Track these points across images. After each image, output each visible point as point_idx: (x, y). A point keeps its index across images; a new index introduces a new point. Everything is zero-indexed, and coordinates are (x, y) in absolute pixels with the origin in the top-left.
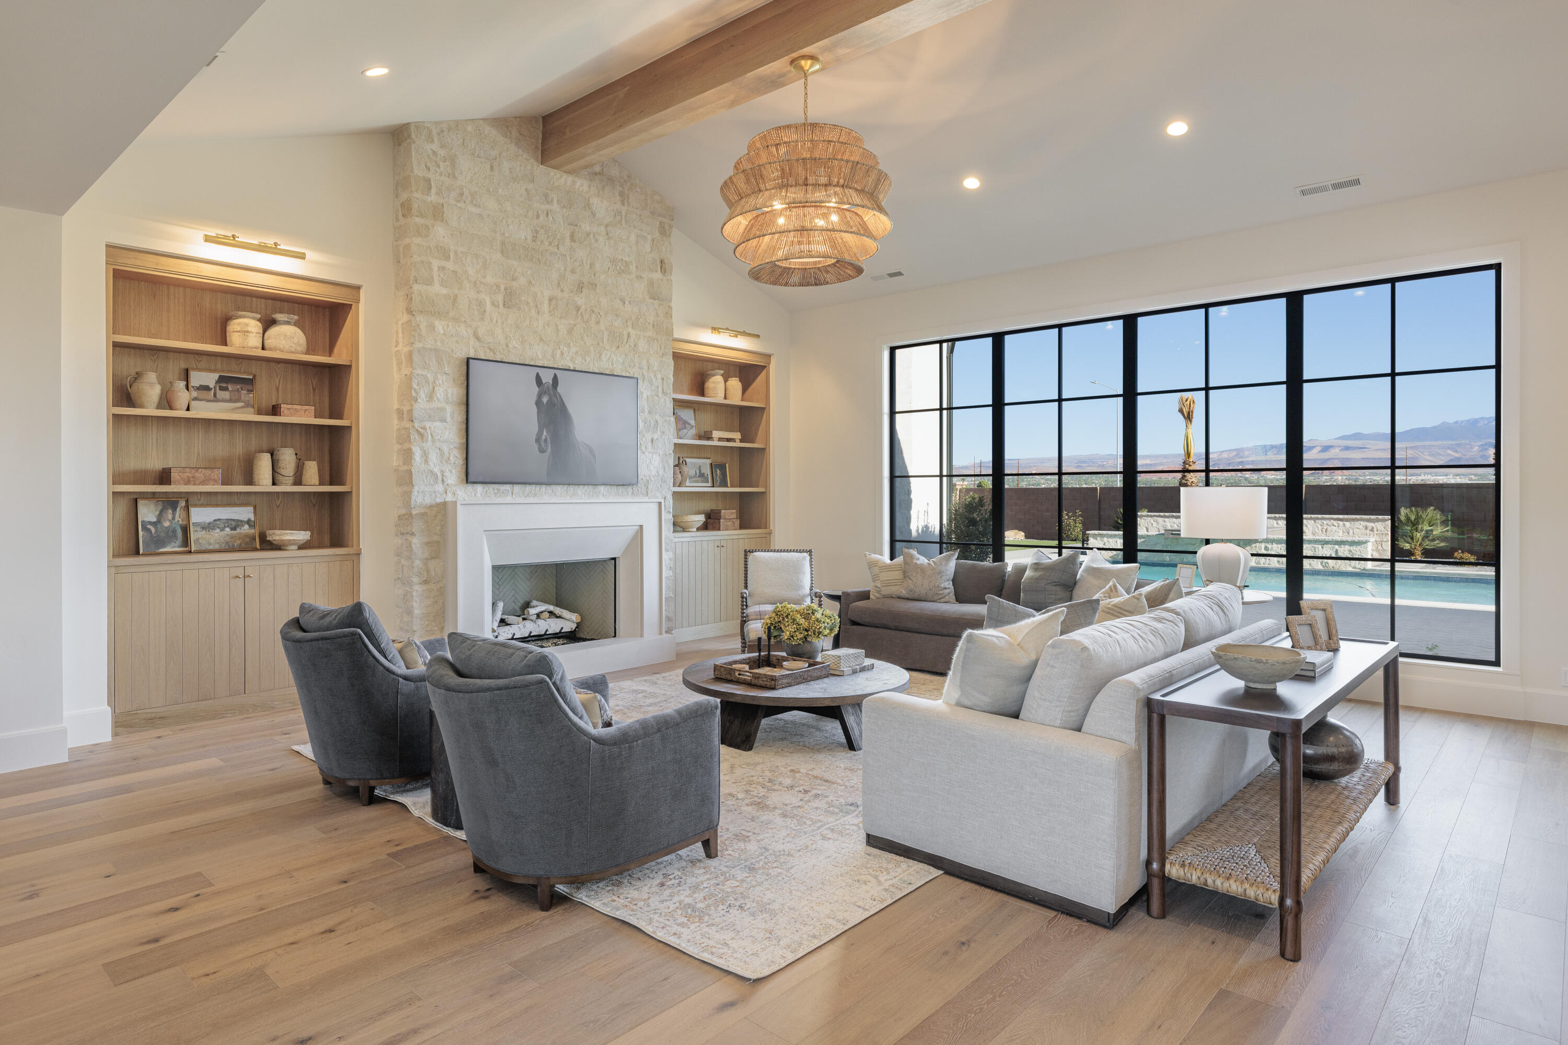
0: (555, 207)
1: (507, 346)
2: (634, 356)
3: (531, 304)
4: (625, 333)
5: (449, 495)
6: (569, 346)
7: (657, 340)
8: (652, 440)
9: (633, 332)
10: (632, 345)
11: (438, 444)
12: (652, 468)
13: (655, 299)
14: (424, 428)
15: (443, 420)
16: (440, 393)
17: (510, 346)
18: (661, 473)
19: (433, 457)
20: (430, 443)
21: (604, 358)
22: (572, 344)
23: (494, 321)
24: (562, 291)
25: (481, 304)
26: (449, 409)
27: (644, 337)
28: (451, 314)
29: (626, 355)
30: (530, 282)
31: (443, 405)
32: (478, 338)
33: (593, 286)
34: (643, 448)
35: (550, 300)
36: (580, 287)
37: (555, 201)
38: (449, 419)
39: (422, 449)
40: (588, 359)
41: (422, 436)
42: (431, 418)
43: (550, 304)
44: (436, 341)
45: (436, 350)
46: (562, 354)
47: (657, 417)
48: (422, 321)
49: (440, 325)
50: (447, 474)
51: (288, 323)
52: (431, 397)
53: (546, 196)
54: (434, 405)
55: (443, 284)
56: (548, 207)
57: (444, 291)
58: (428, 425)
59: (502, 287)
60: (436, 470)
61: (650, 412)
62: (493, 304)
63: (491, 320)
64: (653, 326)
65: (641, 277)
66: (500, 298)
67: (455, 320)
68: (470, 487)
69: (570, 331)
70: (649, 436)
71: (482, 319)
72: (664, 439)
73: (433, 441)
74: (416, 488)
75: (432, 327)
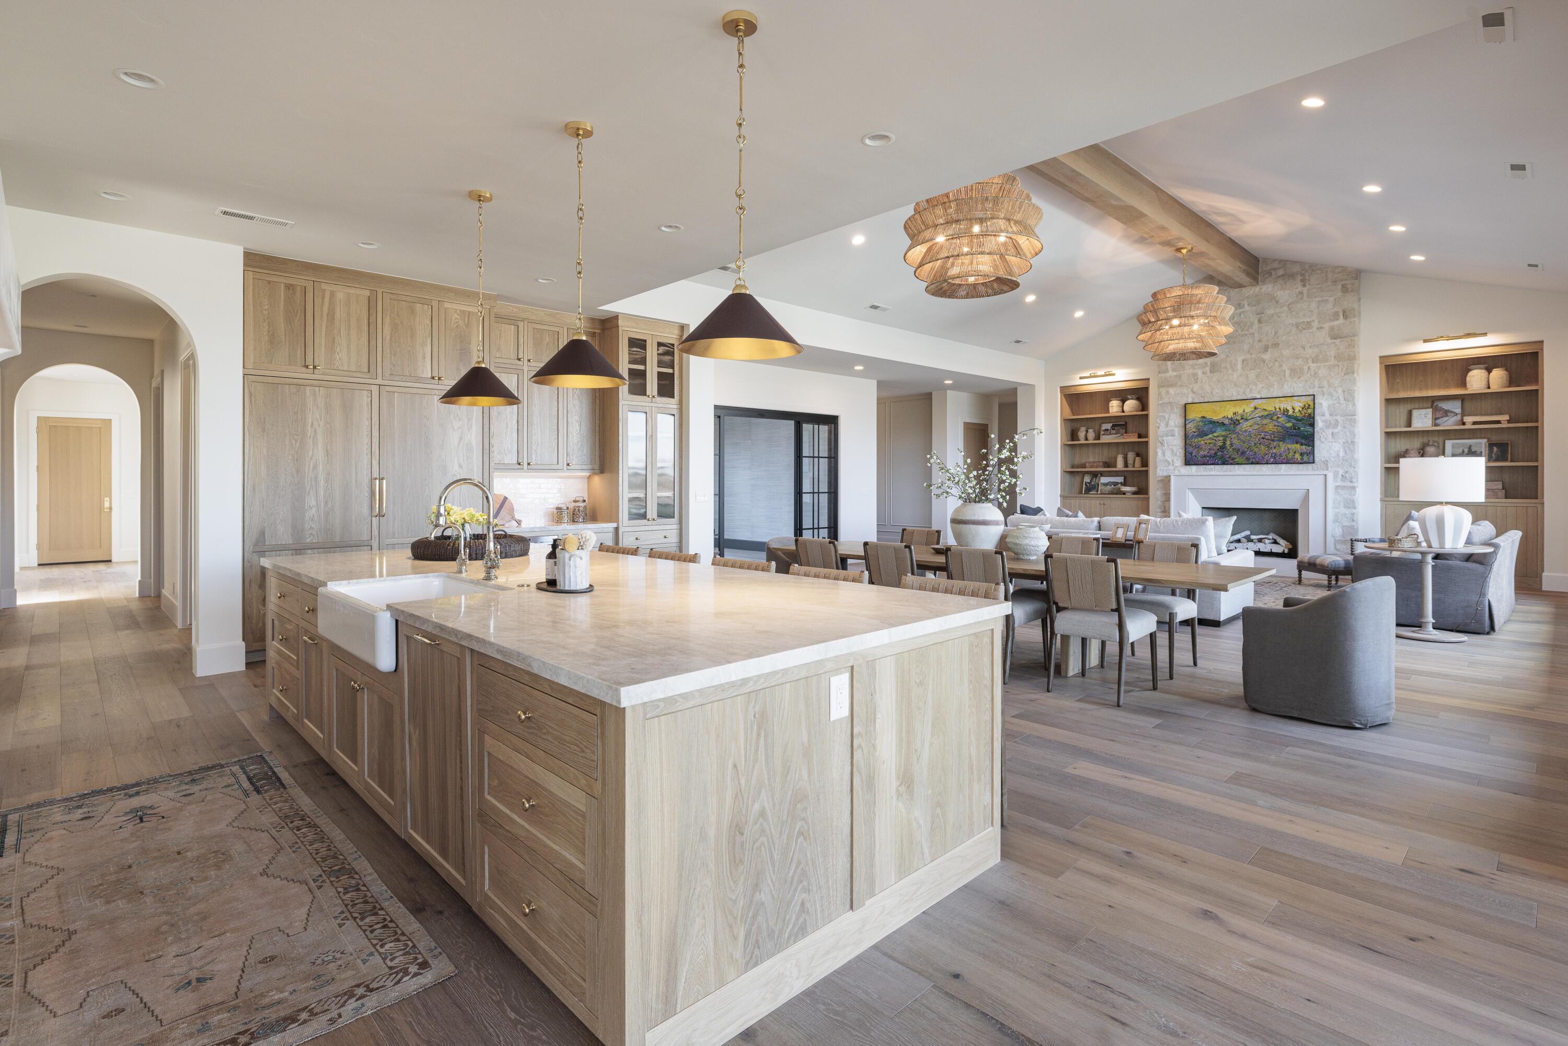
0: (1247, 308)
1: (1212, 393)
2: (1314, 381)
3: (1228, 367)
4: (1306, 368)
5: (1176, 471)
6: (1256, 384)
7: (1338, 366)
8: (1333, 434)
9: (1313, 366)
10: (1313, 374)
11: (1170, 447)
12: (1332, 452)
13: (1336, 339)
14: (1163, 440)
15: (1173, 435)
16: (1172, 423)
17: (1214, 393)
18: (1342, 454)
19: (1168, 454)
20: (1166, 447)
21: (1285, 386)
22: (1258, 383)
23: (1204, 381)
24: (1251, 354)
25: (1195, 375)
26: (1176, 430)
27: (1325, 366)
28: (1179, 384)
29: (1306, 381)
30: (1227, 356)
31: (1174, 428)
32: (1194, 393)
33: (1276, 345)
34: (1323, 439)
35: (1243, 361)
36: (1266, 349)
37: (1246, 305)
38: (1176, 434)
39: (1162, 450)
40: (1272, 390)
41: (1162, 444)
42: (1167, 435)
43: (1243, 364)
44: (1169, 398)
45: (1170, 403)
46: (1251, 390)
47: (1338, 418)
48: (1163, 390)
49: (1172, 391)
50: (1175, 461)
51: (1131, 399)
52: (1167, 425)
53: (1239, 304)
54: (1169, 428)
55: (1174, 370)
56: (1241, 310)
57: (1175, 374)
58: (1165, 438)
59: (1209, 363)
60: (1169, 460)
61: (1330, 415)
62: (1204, 373)
63: (1202, 381)
64: (1335, 357)
65: (1322, 328)
66: (1208, 369)
67: (1181, 386)
68: (1188, 467)
69: (1257, 376)
70: (1330, 431)
71: (1197, 382)
72: (1345, 432)
73: (1168, 446)
74: (1159, 468)
75: (1168, 392)
